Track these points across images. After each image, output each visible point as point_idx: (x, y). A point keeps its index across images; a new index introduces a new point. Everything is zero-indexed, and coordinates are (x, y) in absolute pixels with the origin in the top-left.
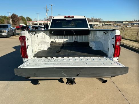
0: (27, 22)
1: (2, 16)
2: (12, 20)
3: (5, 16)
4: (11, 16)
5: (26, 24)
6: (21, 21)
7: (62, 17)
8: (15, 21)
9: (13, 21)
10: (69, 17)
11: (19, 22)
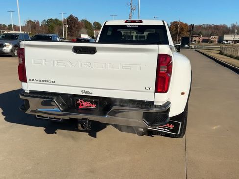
0: (94, 31)
1: (51, 19)
2: (68, 28)
3: (56, 20)
4: (67, 19)
5: (91, 35)
6: (83, 30)
7: (121, 23)
8: (72, 28)
9: (70, 29)
10: (134, 22)
11: (78, 31)
